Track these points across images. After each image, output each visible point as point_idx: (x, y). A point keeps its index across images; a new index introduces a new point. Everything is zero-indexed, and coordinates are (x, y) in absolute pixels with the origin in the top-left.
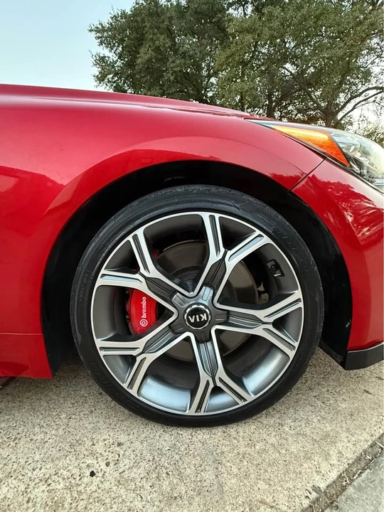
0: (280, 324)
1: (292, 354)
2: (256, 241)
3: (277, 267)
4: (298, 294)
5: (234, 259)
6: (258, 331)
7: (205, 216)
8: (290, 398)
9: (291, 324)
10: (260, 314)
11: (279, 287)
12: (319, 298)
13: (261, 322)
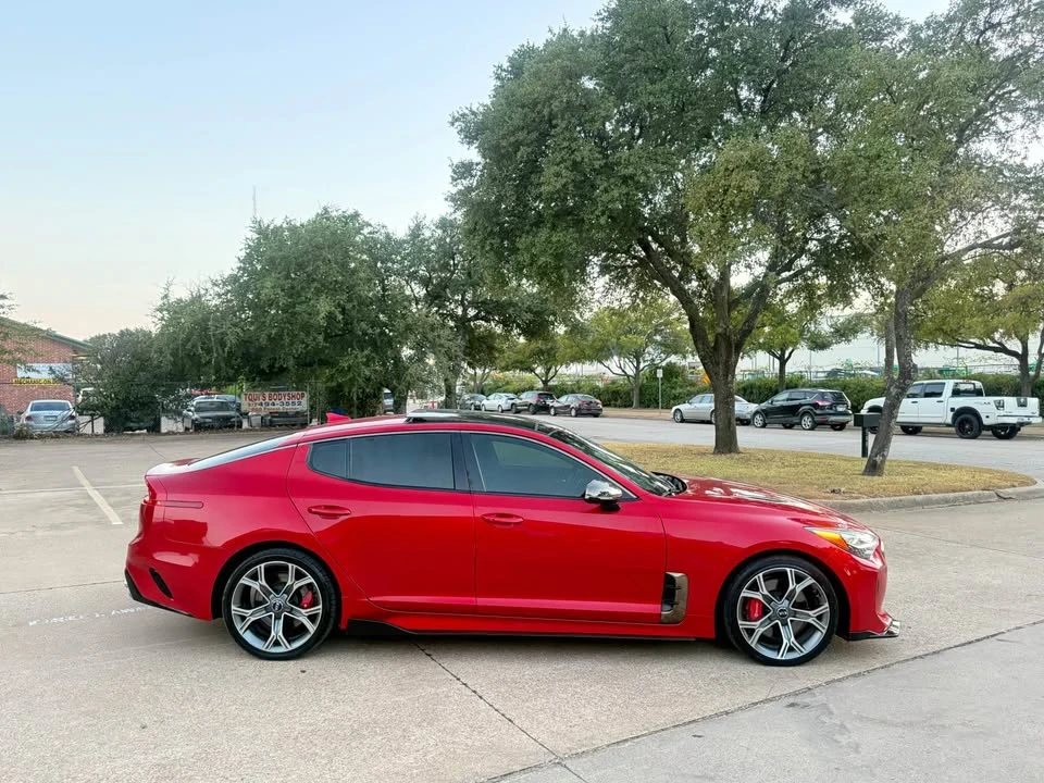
0: (820, 618)
1: (824, 632)
2: (809, 581)
3: (818, 592)
4: (827, 605)
5: (800, 588)
6: (810, 620)
7: (788, 570)
8: (823, 655)
9: (824, 619)
10: (811, 613)
11: (819, 602)
12: (836, 607)
13: (811, 617)
